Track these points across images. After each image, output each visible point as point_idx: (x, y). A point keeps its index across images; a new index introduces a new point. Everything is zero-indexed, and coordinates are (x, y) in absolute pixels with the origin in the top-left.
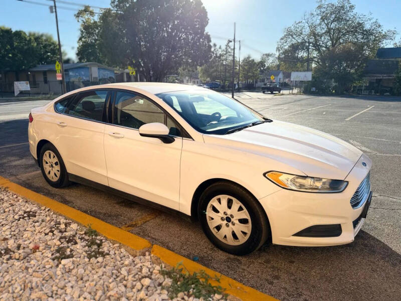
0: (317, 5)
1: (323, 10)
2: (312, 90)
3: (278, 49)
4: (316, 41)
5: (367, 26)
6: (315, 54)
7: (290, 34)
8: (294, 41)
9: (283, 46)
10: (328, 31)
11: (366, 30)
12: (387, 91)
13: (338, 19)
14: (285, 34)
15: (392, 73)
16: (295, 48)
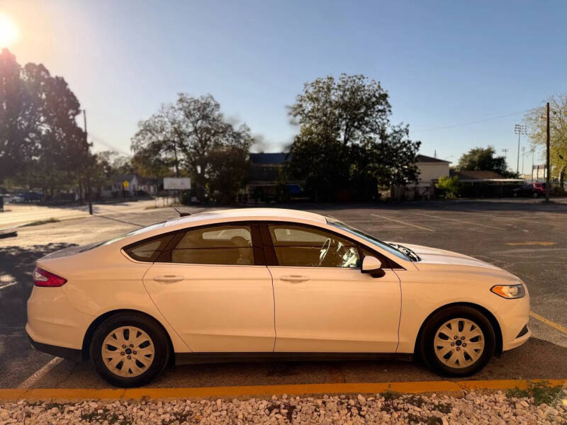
0: (179, 98)
1: (185, 104)
2: (192, 200)
3: (132, 147)
4: (182, 140)
5: (236, 128)
6: (181, 156)
7: (147, 129)
8: (154, 139)
9: (139, 143)
10: (196, 131)
11: (235, 133)
12: (271, 199)
13: (205, 117)
14: (142, 128)
15: (274, 180)
16: (156, 147)
